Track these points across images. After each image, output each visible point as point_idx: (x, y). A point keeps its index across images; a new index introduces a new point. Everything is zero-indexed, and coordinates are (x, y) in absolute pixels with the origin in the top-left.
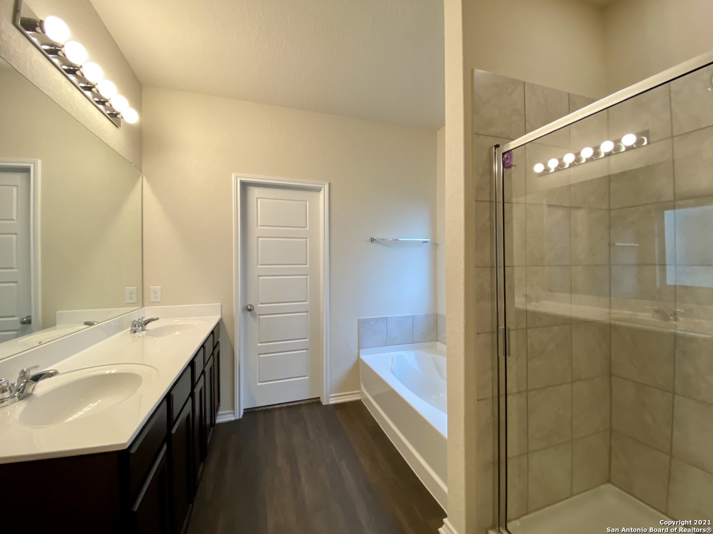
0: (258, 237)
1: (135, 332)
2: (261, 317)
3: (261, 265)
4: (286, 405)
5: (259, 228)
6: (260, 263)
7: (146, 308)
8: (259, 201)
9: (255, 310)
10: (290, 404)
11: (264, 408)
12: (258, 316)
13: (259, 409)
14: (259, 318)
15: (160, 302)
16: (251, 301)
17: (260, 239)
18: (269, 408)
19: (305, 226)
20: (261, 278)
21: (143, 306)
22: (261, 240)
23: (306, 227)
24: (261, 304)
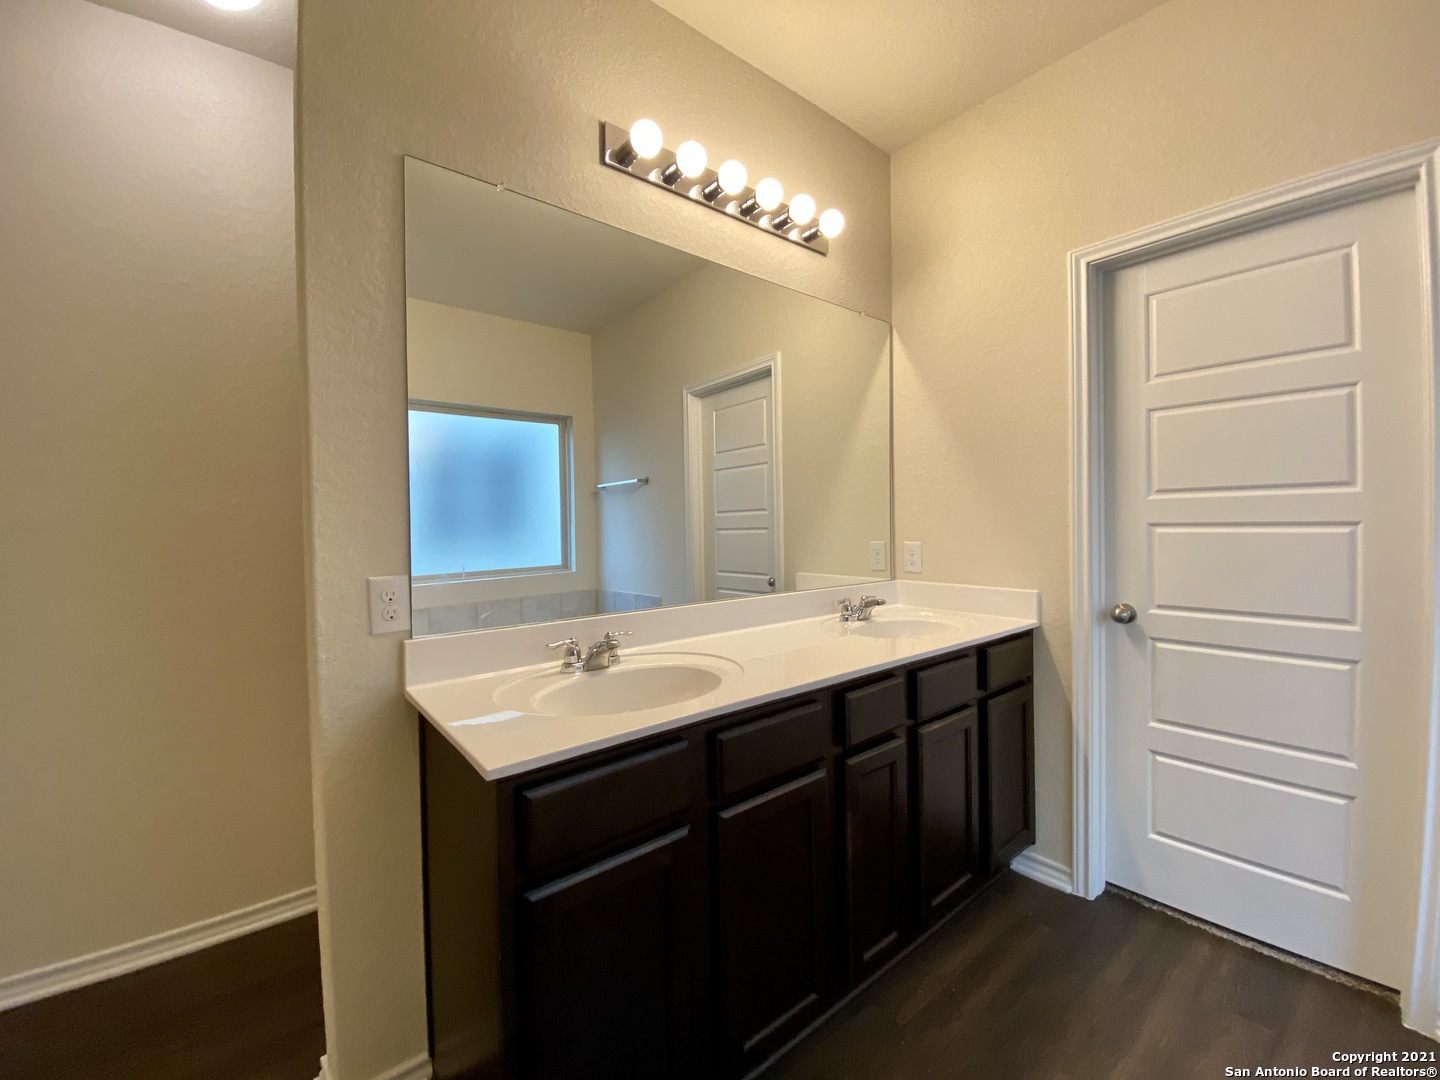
0: (1150, 410)
1: (847, 619)
2: (1160, 645)
3: (1159, 491)
4: (1249, 945)
5: (1154, 381)
6: (1156, 487)
7: (897, 581)
8: (1154, 303)
9: (1138, 621)
10: (1266, 951)
11: (1169, 913)
12: (1150, 641)
13: (1155, 908)
14: (1154, 648)
15: (920, 573)
16: (1130, 596)
17: (1156, 415)
18: (1189, 922)
19: (1342, 339)
20: (1159, 530)
21: (893, 577)
22: (1159, 418)
23: (1349, 342)
24: (1160, 607)
